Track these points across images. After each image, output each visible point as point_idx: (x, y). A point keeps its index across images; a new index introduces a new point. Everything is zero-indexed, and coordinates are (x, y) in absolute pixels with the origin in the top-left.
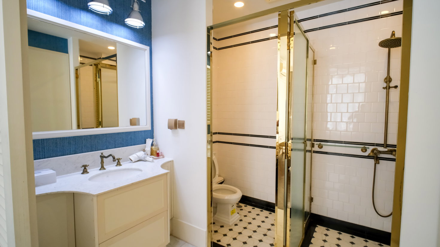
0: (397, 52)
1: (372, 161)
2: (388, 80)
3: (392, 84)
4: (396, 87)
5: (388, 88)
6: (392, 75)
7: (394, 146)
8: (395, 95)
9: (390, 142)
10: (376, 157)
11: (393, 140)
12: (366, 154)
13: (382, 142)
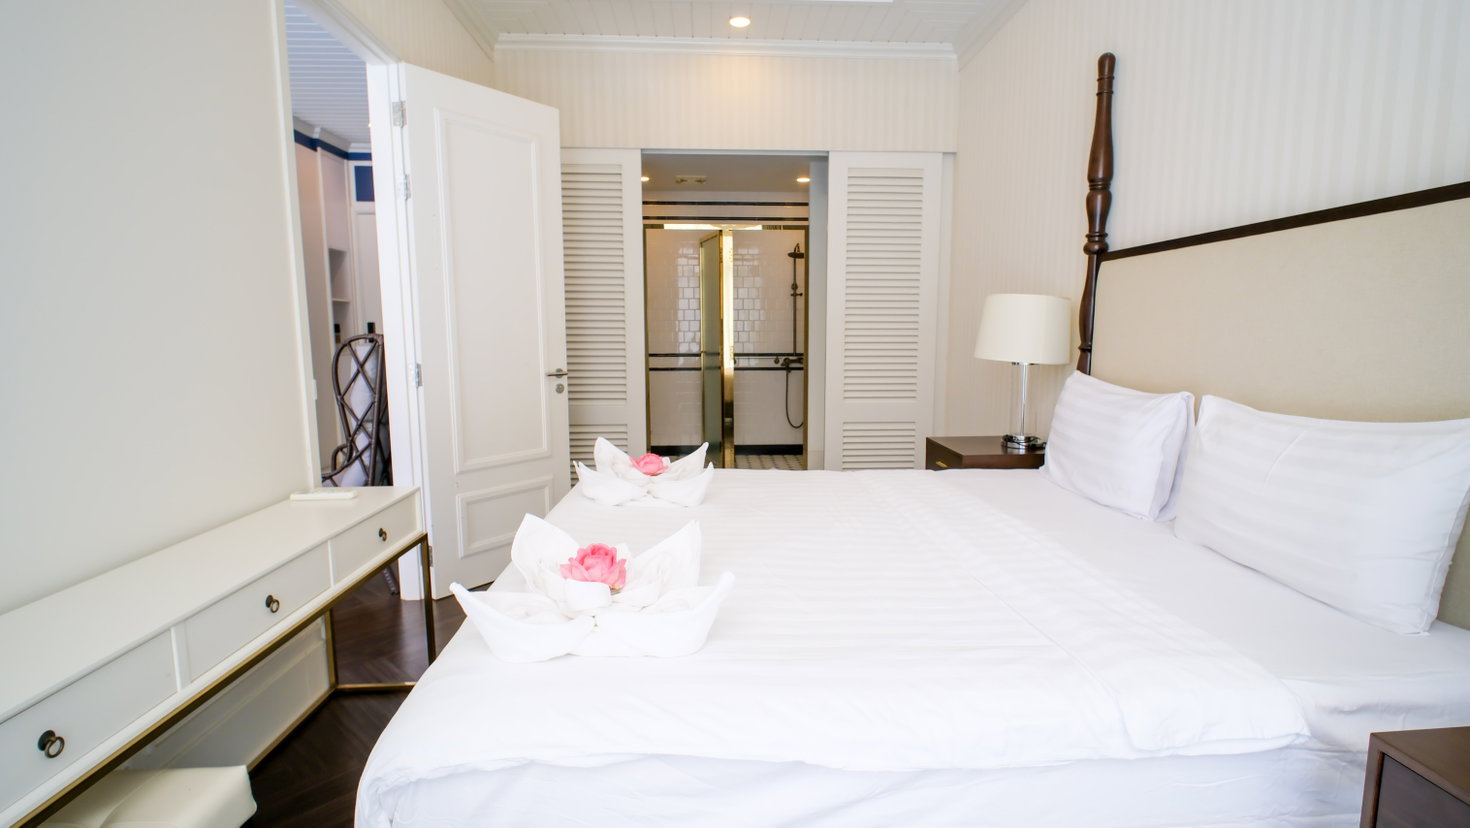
0: (801, 262)
1: (784, 372)
2: (795, 287)
3: (798, 292)
4: (801, 295)
5: (795, 295)
6: (798, 282)
7: (802, 354)
8: (800, 301)
9: (798, 351)
10: (787, 368)
11: (800, 350)
12: (779, 365)
13: (792, 351)
